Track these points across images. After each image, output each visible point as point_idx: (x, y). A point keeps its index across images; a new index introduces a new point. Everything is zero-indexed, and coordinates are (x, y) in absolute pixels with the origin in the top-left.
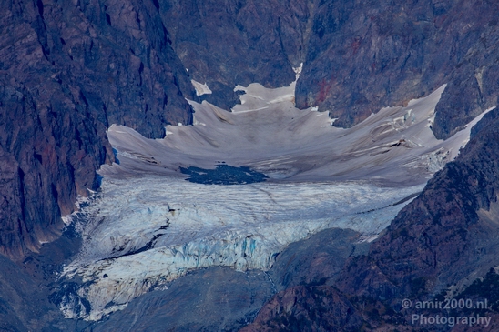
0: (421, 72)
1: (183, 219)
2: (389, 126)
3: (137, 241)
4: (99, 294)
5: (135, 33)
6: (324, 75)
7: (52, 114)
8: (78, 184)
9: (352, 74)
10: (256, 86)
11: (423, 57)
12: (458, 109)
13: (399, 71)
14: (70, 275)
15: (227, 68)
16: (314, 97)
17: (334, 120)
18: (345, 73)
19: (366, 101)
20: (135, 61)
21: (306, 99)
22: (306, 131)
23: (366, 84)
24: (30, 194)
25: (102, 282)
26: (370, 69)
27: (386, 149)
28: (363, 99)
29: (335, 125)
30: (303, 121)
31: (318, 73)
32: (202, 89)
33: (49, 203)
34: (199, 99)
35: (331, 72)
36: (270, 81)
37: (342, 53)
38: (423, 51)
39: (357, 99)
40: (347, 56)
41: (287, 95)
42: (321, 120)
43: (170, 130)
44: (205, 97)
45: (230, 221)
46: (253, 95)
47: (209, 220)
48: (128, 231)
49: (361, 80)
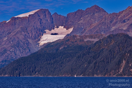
1: (49, 38)
4: (40, 44)
5: (50, 22)
7: (39, 29)
8: (41, 35)
10: (60, 26)
14: (38, 43)
15: (58, 25)
16: (65, 27)
18: (67, 25)
20: (49, 24)
22: (64, 30)
24: (36, 36)
25: (41, 43)
26: (69, 25)
30: (64, 29)
32: (56, 26)
33: (38, 36)
34: (55, 27)
37: (67, 23)
39: (68, 27)
41: (63, 27)
42: (65, 29)
43: (52, 30)
44: (56, 27)
45: (52, 38)
46: (60, 27)
47: (51, 38)
48: (44, 39)
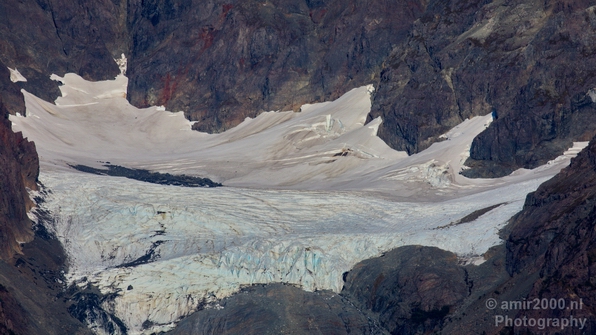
0: (306, 73)
2: (310, 133)
3: (129, 247)
4: (129, 310)
6: (169, 69)
9: (208, 69)
11: (307, 55)
12: (426, 116)
13: (280, 70)
14: (80, 285)
15: (35, 53)
16: (156, 95)
17: (193, 123)
18: (200, 69)
19: (237, 103)
21: (146, 97)
23: (234, 82)
26: (238, 65)
27: (328, 158)
28: (233, 101)
29: (194, 128)
31: (162, 66)
32: (15, 75)
35: (178, 67)
36: (90, 72)
37: (188, 44)
38: (305, 48)
39: (224, 99)
40: (197, 48)
46: (74, 87)
48: (113, 235)
49: (227, 77)
